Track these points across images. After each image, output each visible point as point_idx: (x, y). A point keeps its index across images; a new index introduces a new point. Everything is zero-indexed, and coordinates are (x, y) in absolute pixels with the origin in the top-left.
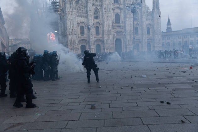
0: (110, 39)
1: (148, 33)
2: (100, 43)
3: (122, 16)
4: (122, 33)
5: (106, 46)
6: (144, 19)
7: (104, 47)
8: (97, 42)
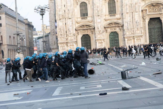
4: (161, 6)
7: (124, 35)
8: (112, 28)
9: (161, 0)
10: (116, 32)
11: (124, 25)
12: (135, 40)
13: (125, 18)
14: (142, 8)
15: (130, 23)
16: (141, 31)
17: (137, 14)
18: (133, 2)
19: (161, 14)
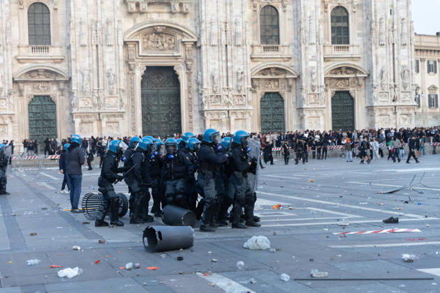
0: (108, 68)
1: (341, 35)
2: (53, 91)
4: (179, 37)
5: (82, 104)
7: (71, 107)
8: (38, 84)
9: (178, 21)
10: (48, 96)
11: (73, 78)
12: (104, 124)
13: (75, 60)
14: (125, 34)
15: (89, 75)
16: (121, 100)
17: (111, 52)
18: (99, 16)
19: (176, 57)
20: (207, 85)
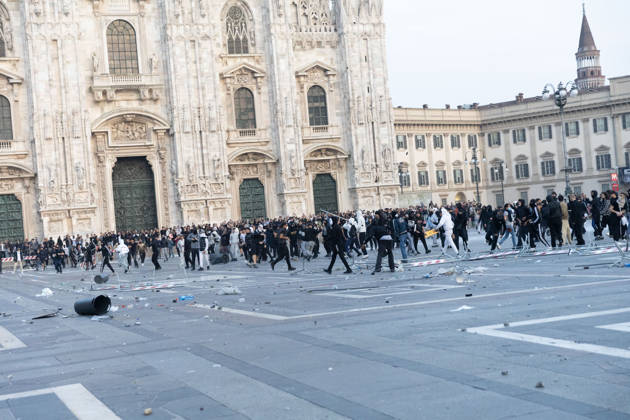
0: (76, 161)
1: (319, 115)
2: (17, 189)
3: (148, 34)
4: (150, 125)
5: (50, 202)
6: (280, 45)
7: (38, 205)
8: (0, 183)
9: (149, 108)
10: (13, 195)
11: (39, 174)
12: (74, 222)
13: (40, 154)
14: (92, 125)
15: (56, 170)
16: (92, 195)
17: (78, 145)
18: (64, 106)
19: (148, 147)
20: (182, 174)
